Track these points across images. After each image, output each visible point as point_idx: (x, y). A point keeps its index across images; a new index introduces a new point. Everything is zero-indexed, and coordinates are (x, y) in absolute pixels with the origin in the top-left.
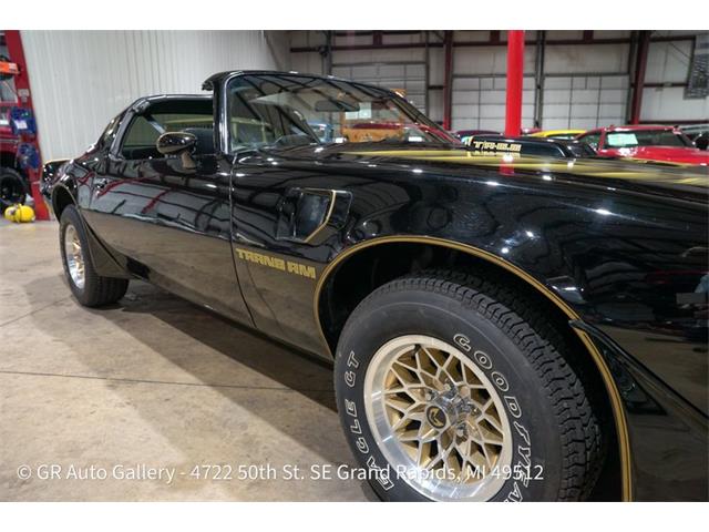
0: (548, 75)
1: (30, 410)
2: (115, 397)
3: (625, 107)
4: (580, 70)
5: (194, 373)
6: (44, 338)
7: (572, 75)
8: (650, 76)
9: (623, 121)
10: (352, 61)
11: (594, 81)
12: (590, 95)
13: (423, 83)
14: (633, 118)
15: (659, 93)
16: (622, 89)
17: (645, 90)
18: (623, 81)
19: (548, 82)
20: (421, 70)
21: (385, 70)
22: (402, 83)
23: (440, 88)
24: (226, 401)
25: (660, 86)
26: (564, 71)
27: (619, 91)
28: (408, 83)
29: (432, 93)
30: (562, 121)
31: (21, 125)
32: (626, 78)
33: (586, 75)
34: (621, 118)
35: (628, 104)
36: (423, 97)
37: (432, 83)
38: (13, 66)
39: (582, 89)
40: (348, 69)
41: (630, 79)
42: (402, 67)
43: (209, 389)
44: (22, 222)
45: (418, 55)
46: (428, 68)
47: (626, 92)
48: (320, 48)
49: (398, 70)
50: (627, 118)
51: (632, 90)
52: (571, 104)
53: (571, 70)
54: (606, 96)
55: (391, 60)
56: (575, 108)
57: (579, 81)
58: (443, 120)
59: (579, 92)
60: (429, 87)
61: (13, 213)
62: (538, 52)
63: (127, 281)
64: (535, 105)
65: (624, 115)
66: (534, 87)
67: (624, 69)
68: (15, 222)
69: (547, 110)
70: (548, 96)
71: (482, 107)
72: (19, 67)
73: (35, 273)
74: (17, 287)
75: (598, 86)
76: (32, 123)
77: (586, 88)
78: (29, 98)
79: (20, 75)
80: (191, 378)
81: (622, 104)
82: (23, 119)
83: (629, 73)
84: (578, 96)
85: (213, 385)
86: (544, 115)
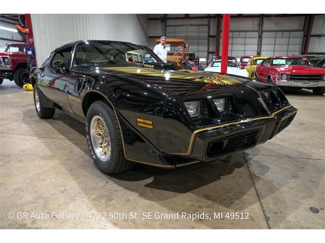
0: (265, 31)
1: (14, 142)
2: (40, 141)
3: (301, 46)
4: (280, 29)
5: (65, 136)
6: (24, 126)
7: (276, 31)
8: (314, 32)
9: (300, 52)
10: (175, 24)
11: (286, 34)
12: (284, 41)
13: (207, 34)
14: (304, 51)
15: (318, 39)
16: (300, 38)
17: (311, 38)
18: (301, 34)
19: (265, 34)
20: (206, 28)
21: (190, 28)
22: (198, 34)
23: (214, 36)
24: (71, 143)
25: (319, 36)
26: (272, 29)
27: (299, 39)
28: (200, 34)
29: (211, 39)
30: (271, 52)
31: (30, 53)
32: (302, 33)
33: (283, 31)
34: (299, 51)
35: (303, 45)
36: (207, 41)
37: (211, 34)
38: (27, 30)
39: (280, 38)
40: (173, 27)
41: (304, 33)
42: (198, 27)
43: (67, 140)
44: (29, 90)
45: (205, 21)
46: (209, 28)
47: (302, 39)
48: (161, 18)
49: (196, 28)
50: (302, 51)
51: (305, 38)
52: (275, 45)
53: (276, 29)
54: (292, 41)
55: (193, 24)
56: (277, 46)
57: (279, 34)
58: (215, 51)
59: (279, 39)
60: (210, 36)
61: (26, 87)
62: (260, 20)
63: (54, 109)
64: (258, 45)
65: (300, 50)
66: (258, 37)
67: (302, 28)
68: (26, 90)
69: (264, 47)
70: (264, 41)
71: (234, 45)
72: (30, 30)
73: (28, 108)
74: (20, 112)
75: (288, 36)
76: (34, 52)
77: (282, 37)
78: (33, 42)
79: (30, 33)
80: (64, 137)
81: (300, 44)
82: (31, 50)
83: (304, 30)
84: (278, 41)
85: (69, 139)
86: (262, 49)
